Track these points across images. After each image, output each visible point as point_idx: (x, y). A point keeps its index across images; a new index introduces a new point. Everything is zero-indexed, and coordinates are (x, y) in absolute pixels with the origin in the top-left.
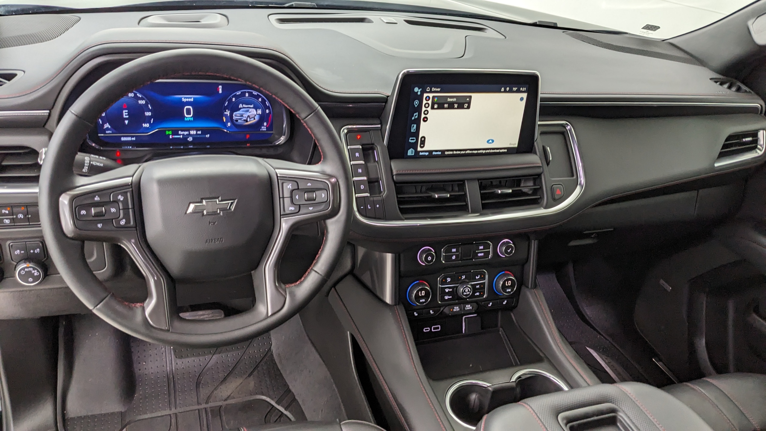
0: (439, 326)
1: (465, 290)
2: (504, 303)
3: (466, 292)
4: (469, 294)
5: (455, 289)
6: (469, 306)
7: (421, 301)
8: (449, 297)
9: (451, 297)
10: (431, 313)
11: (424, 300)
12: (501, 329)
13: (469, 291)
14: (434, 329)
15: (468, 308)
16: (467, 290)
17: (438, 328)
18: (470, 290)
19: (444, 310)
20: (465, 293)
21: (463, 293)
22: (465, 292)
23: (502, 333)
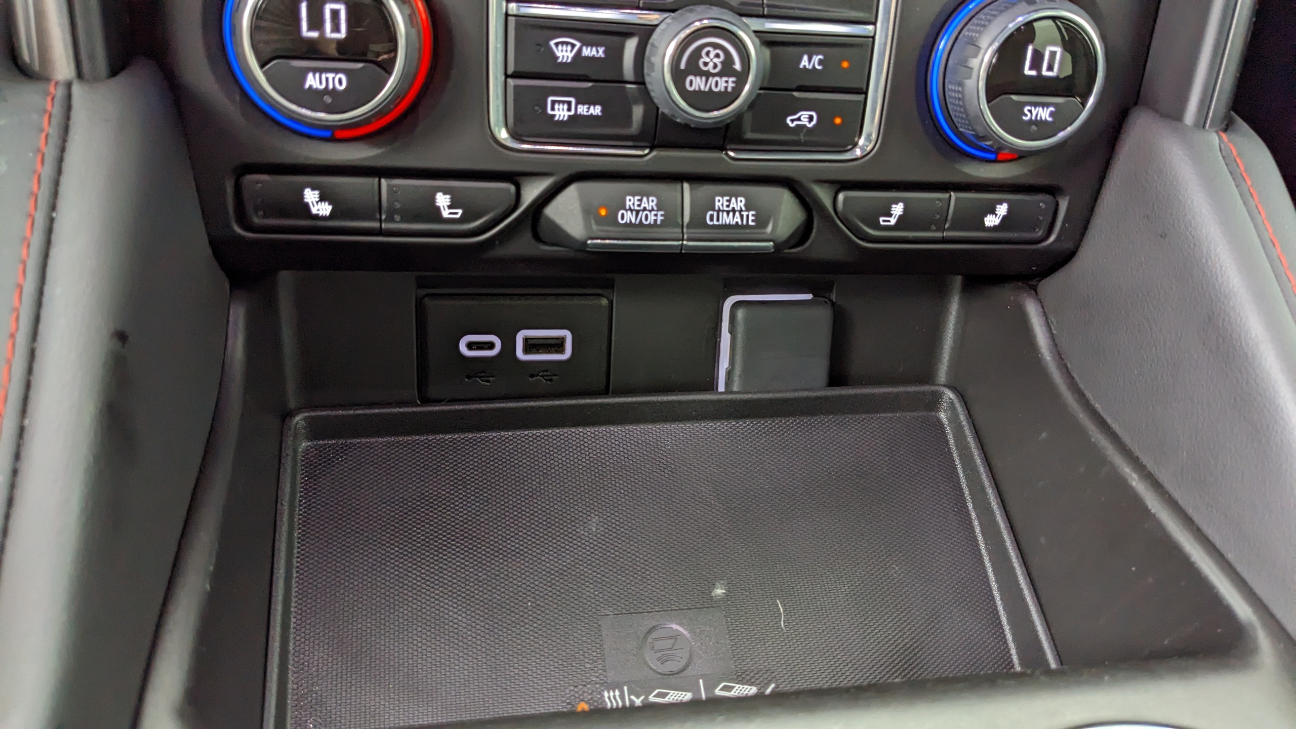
0: (567, 334)
1: (697, 54)
2: (991, 221)
3: (708, 75)
4: (728, 98)
5: (631, 45)
6: (739, 203)
7: (312, 81)
8: (582, 110)
9: (596, 110)
10: (446, 214)
11: (338, 81)
12: (949, 394)
13: (727, 69)
14: (531, 346)
15: (727, 219)
16: (711, 60)
17: (557, 345)
18: (738, 66)
19: (552, 211)
20: (697, 83)
21: (679, 76)
22: (694, 68)
23: (954, 419)
